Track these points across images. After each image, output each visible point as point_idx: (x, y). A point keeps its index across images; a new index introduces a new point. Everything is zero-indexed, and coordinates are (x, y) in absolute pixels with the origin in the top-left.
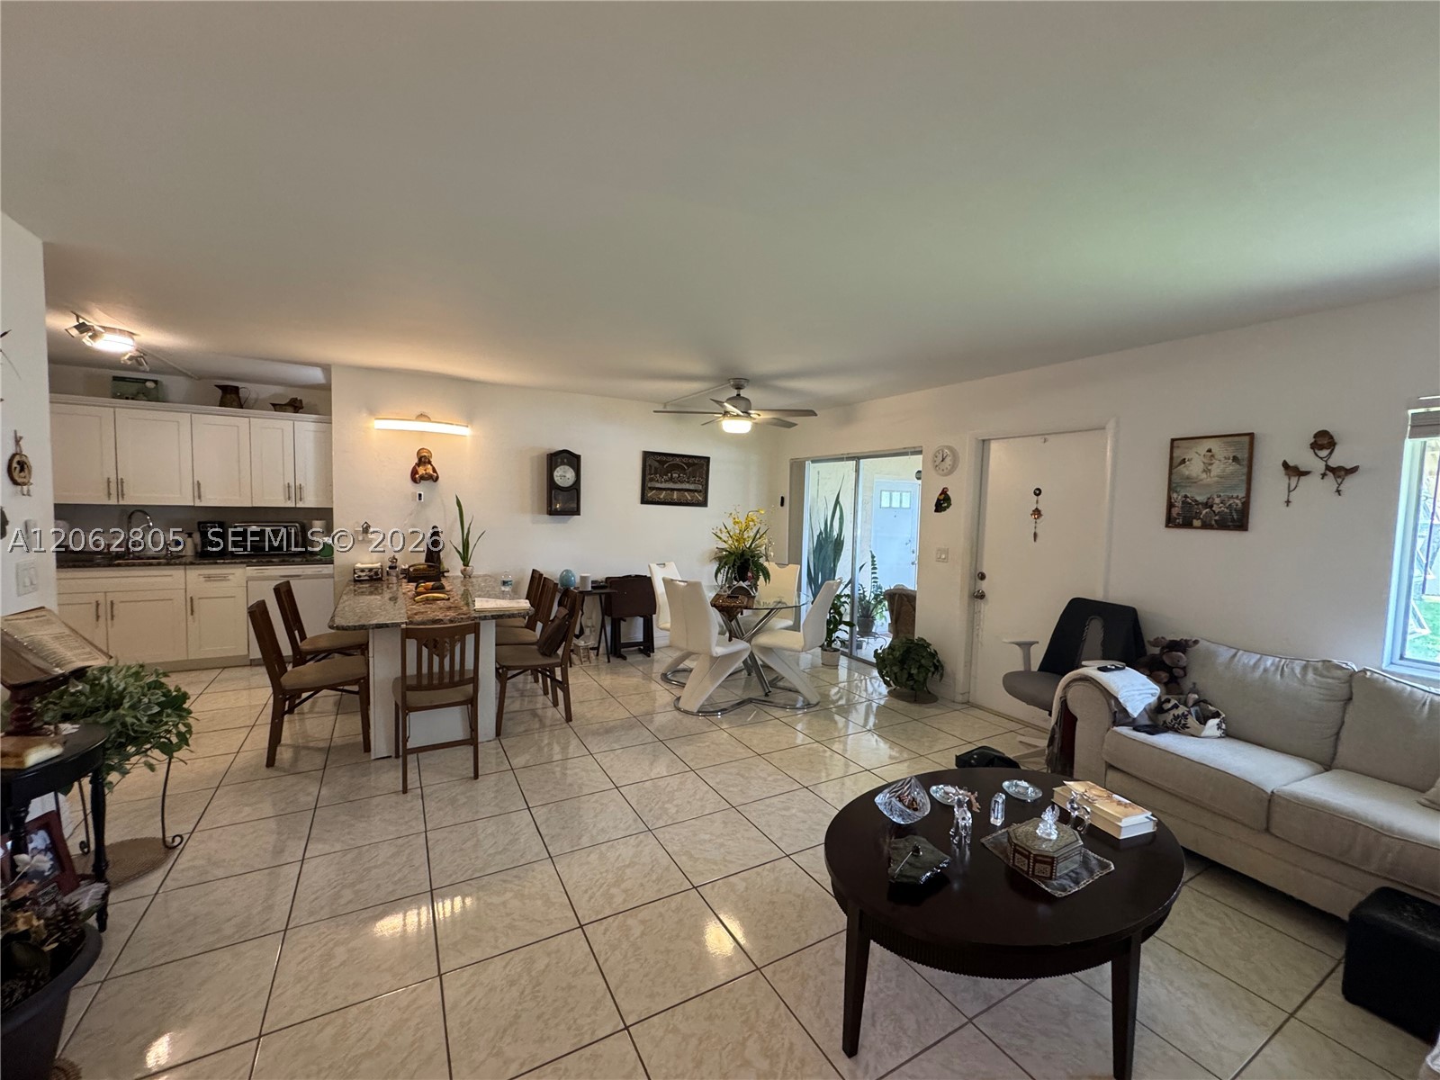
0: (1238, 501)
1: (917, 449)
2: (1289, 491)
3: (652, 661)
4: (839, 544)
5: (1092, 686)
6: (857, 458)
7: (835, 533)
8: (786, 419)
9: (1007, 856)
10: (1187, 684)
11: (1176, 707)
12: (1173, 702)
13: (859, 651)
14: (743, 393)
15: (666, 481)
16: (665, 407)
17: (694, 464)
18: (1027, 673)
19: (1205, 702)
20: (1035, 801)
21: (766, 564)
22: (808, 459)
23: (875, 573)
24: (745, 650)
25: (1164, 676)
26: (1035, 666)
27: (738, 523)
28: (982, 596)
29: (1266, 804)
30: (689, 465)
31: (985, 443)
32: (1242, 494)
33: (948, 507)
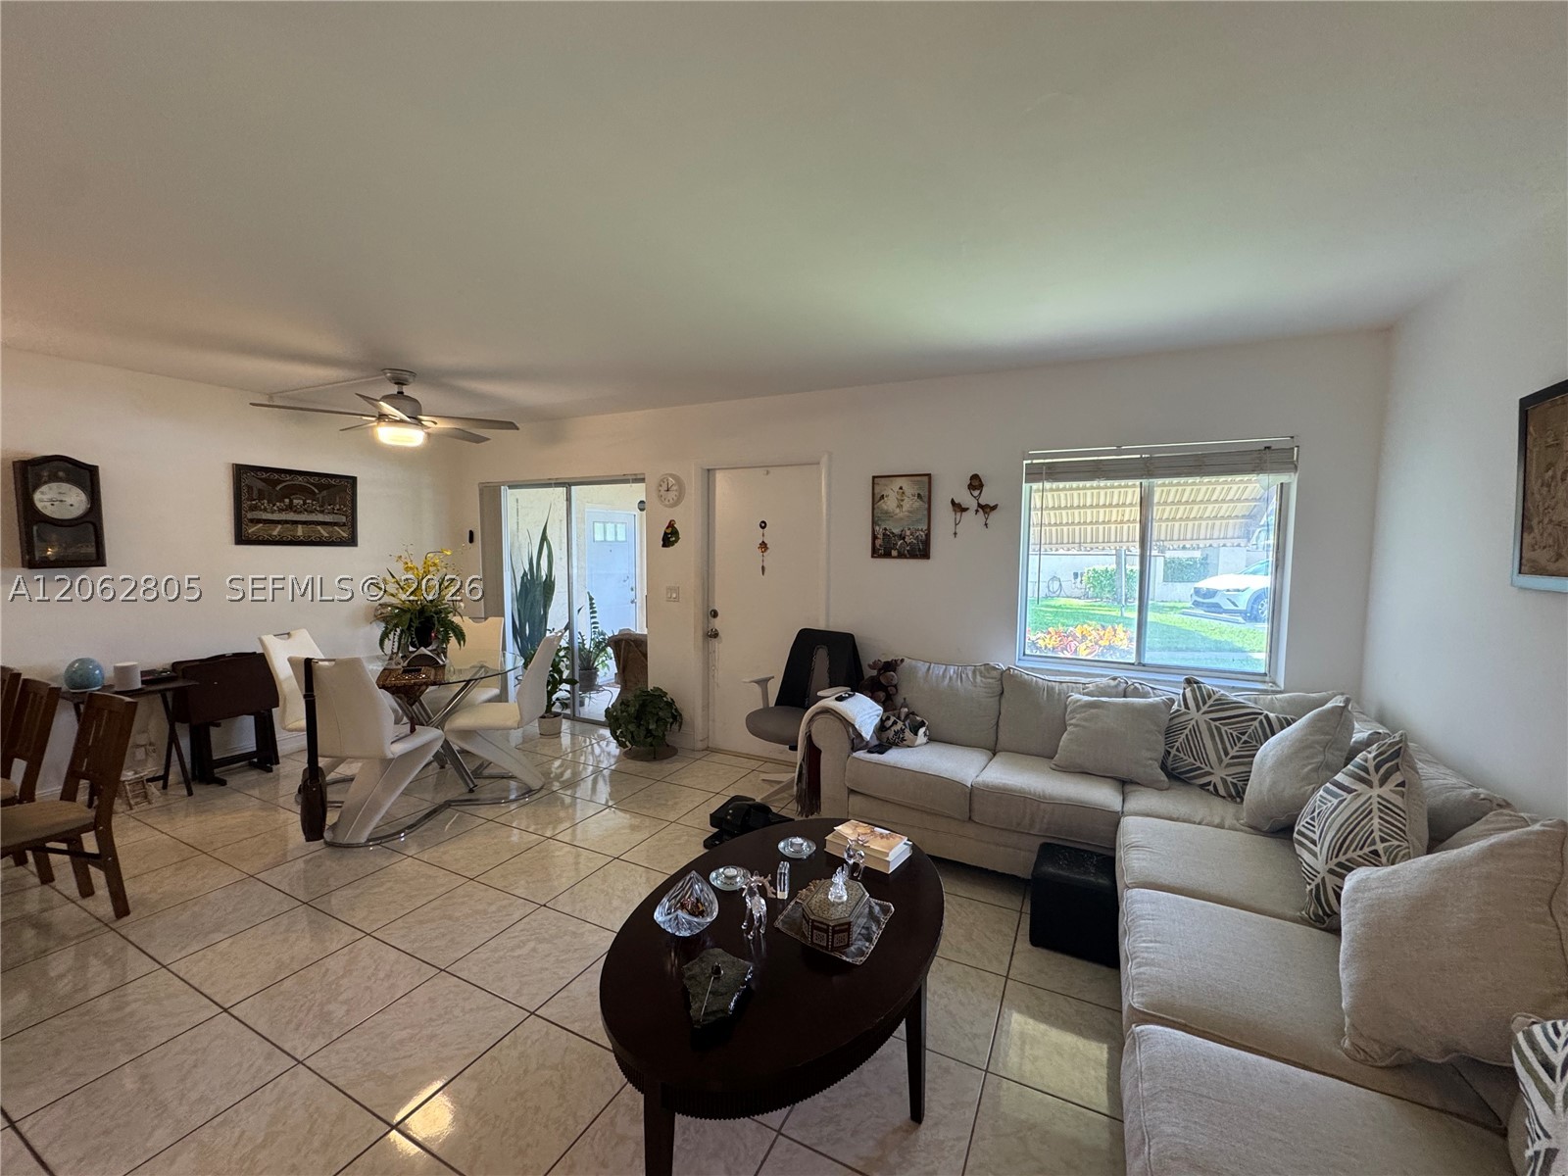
0: (922, 533)
1: (639, 477)
2: (956, 525)
3: (277, 779)
4: (549, 587)
5: (832, 717)
6: (568, 485)
7: (544, 574)
8: (474, 431)
9: (803, 935)
10: (899, 700)
11: (895, 723)
12: (893, 719)
13: (581, 709)
14: (407, 391)
15: (281, 510)
16: (271, 397)
17: (328, 487)
18: (766, 710)
19: (913, 713)
20: (810, 856)
21: (456, 620)
22: (504, 484)
23: (595, 617)
24: (435, 740)
25: (882, 695)
26: (772, 703)
27: (411, 568)
28: (715, 635)
29: (968, 795)
30: (321, 487)
31: (709, 473)
32: (925, 528)
33: (676, 541)
